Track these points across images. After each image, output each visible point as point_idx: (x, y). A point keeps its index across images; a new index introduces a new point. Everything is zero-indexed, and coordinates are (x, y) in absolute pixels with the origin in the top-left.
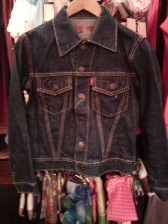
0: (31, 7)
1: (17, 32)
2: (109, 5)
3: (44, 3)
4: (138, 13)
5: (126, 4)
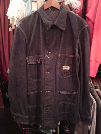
3: (32, 2)
5: (70, 4)
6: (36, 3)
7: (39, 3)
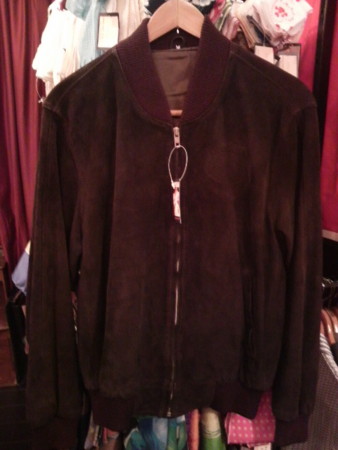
0: (75, 22)
1: (49, 70)
2: (221, 19)
3: (101, 14)
4: (280, 38)
5: (255, 18)
6: (116, 18)
7: (124, 16)
